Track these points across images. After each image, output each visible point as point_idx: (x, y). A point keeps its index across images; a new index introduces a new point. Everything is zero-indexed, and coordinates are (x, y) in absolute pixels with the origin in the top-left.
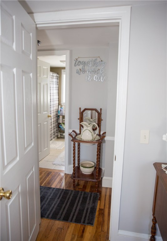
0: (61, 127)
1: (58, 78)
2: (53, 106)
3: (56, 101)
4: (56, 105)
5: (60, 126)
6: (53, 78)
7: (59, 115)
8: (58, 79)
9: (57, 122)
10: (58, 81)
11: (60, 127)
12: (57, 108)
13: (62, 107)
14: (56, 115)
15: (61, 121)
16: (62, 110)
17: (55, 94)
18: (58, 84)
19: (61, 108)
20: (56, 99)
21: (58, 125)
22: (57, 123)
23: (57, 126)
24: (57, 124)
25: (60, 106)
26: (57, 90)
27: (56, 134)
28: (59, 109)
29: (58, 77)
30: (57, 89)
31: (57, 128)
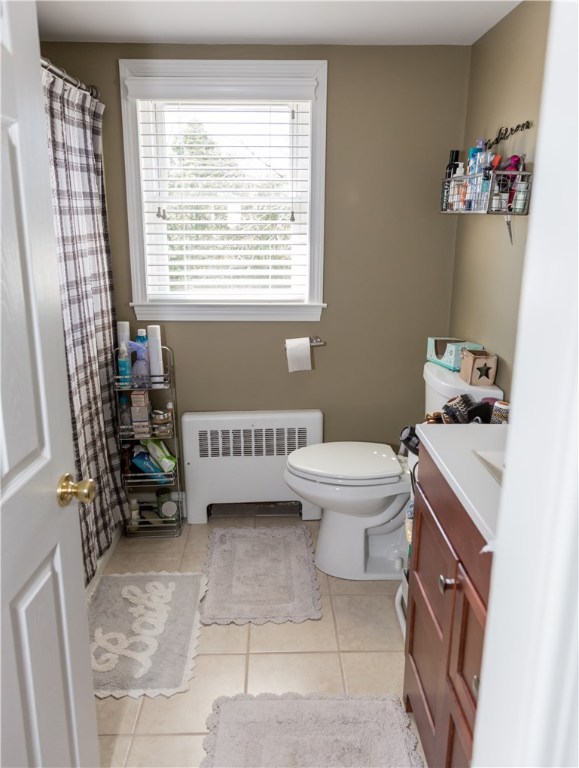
0: (144, 464)
1: (100, 125)
2: (78, 335)
3: (96, 291)
4: (99, 322)
5: (138, 462)
6: (63, 117)
7: (125, 386)
8: (95, 132)
9: (115, 433)
10: (100, 151)
11: (135, 469)
12: (109, 343)
13: (142, 332)
14: (107, 386)
15: (140, 428)
16: (142, 354)
17: (85, 246)
18: (97, 172)
19: (134, 337)
20: (95, 276)
21: (121, 452)
22: (112, 441)
23: (116, 462)
24: (113, 449)
25: (125, 327)
26: (100, 217)
27: (115, 516)
28: (124, 347)
29: (95, 115)
30: (97, 203)
31: (117, 473)
